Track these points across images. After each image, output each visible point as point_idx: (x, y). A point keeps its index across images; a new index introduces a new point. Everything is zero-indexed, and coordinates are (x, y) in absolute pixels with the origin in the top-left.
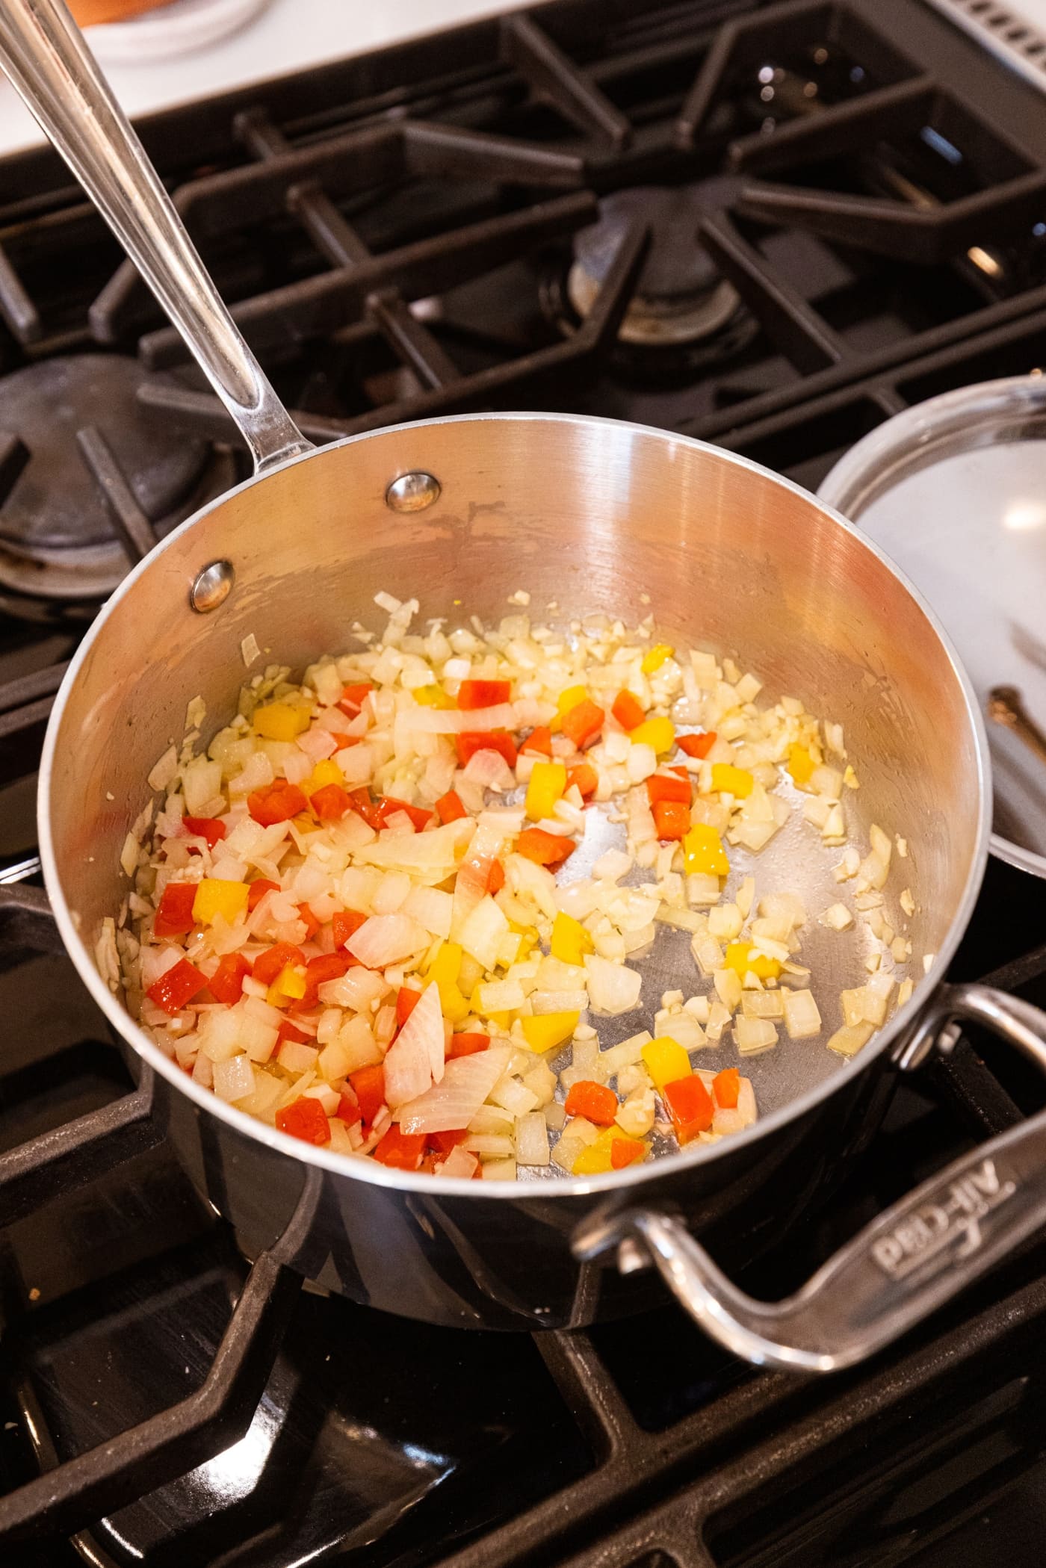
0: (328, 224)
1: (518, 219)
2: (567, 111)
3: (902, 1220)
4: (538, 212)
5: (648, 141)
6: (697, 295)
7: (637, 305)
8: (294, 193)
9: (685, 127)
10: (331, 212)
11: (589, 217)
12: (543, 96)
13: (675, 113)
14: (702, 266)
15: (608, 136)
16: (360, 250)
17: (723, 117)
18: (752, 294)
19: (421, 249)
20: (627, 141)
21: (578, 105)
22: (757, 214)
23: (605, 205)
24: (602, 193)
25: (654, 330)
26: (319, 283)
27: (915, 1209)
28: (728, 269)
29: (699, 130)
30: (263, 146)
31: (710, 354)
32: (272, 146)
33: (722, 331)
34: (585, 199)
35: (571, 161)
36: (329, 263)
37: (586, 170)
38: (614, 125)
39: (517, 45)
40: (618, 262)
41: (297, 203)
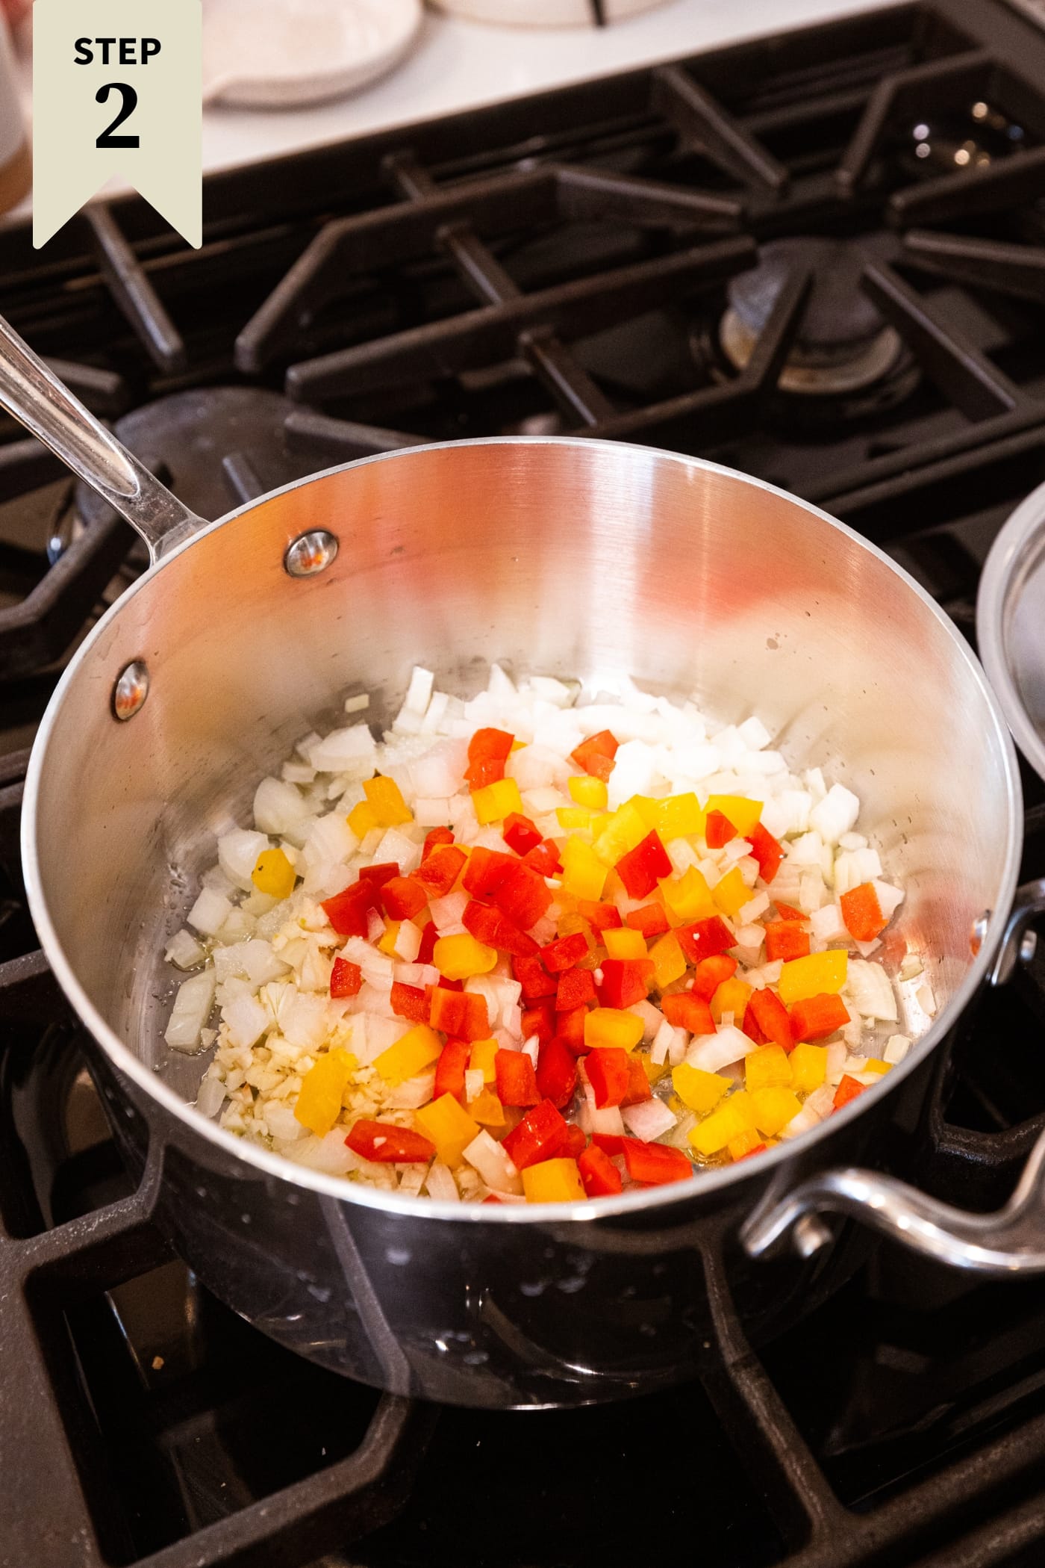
0: (480, 265)
1: (676, 261)
2: (722, 160)
4: (697, 255)
5: (808, 191)
6: (861, 342)
7: (796, 354)
8: (443, 232)
9: (844, 176)
10: (483, 253)
11: (747, 262)
12: (694, 145)
13: (833, 165)
14: (865, 313)
15: (764, 183)
16: (511, 289)
17: (878, 176)
18: (915, 338)
19: (577, 288)
20: (784, 189)
21: (733, 153)
22: (929, 266)
23: (764, 251)
24: (762, 240)
26: (472, 319)
28: (892, 315)
29: (858, 182)
30: (408, 184)
31: (867, 406)
32: (419, 186)
33: (880, 383)
34: (745, 244)
35: (729, 206)
36: (477, 302)
37: (743, 217)
38: (773, 175)
39: (671, 96)
40: (779, 304)
41: (445, 242)
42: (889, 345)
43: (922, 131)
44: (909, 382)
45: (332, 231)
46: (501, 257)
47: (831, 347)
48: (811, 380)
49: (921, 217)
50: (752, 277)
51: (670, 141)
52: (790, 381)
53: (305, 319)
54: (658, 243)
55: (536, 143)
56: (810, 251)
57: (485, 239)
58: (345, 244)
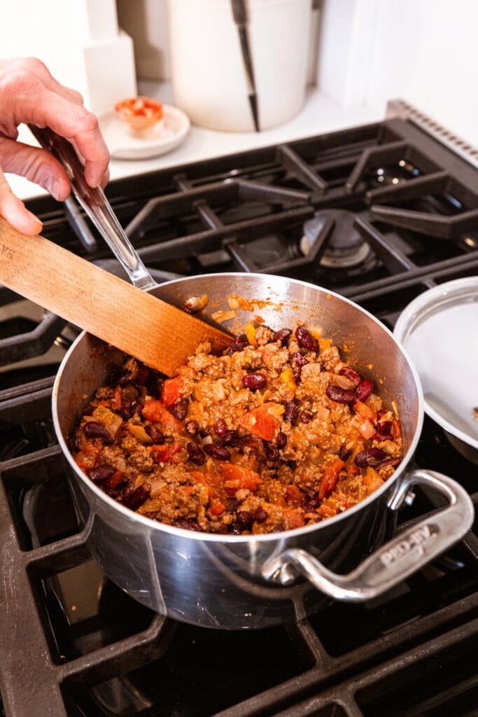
0: (209, 216)
1: (283, 215)
2: (302, 180)
3: (392, 547)
4: (291, 213)
5: (337, 193)
6: (356, 247)
7: (327, 252)
8: (196, 203)
9: (349, 185)
10: (212, 213)
11: (310, 216)
12: (291, 175)
14: (356, 236)
15: (319, 188)
16: (220, 224)
17: (362, 187)
18: (376, 247)
20: (326, 190)
21: (307, 177)
22: (381, 219)
23: (317, 214)
24: (317, 210)
26: (205, 234)
27: (397, 543)
28: (366, 237)
29: (354, 187)
30: (183, 186)
31: (356, 272)
32: (186, 187)
33: (361, 264)
34: (311, 209)
35: (305, 196)
36: (208, 228)
37: (309, 199)
38: (321, 184)
39: (283, 155)
40: (321, 233)
41: (196, 207)
42: (365, 250)
43: (380, 172)
44: (372, 264)
45: (153, 202)
46: (218, 214)
47: (342, 249)
48: (335, 262)
49: (378, 200)
50: (313, 222)
51: (283, 173)
52: (324, 262)
53: (142, 234)
54: (278, 208)
55: (234, 172)
56: (336, 214)
57: (212, 207)
58: (158, 206)
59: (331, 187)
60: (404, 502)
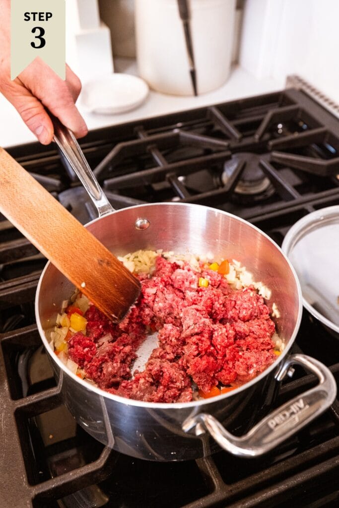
0: (158, 156)
1: (209, 157)
2: (225, 131)
3: (276, 415)
4: (215, 156)
5: (248, 141)
6: (259, 181)
7: (240, 183)
8: (149, 147)
9: (257, 137)
10: (160, 154)
11: (229, 158)
12: (217, 127)
13: (252, 135)
14: (260, 173)
15: (236, 138)
16: (166, 163)
17: (267, 136)
18: (274, 181)
19: (182, 163)
20: (240, 140)
21: (227, 130)
22: (278, 161)
23: (234, 156)
24: (233, 153)
25: (245, 190)
26: (154, 170)
27: (280, 412)
28: (267, 174)
29: (261, 138)
30: (141, 135)
31: (261, 197)
32: (144, 135)
33: (265, 191)
34: (228, 153)
35: (225, 143)
36: (157, 165)
37: (228, 146)
38: (237, 135)
39: (212, 114)
40: (236, 170)
41: (150, 150)
42: (266, 183)
43: (280, 126)
44: (272, 192)
45: (119, 146)
46: (165, 156)
47: (251, 181)
49: (277, 148)
50: (229, 162)
51: (212, 126)
52: (238, 190)
53: (110, 169)
55: (179, 125)
56: (247, 156)
57: (160, 150)
58: (123, 149)
59: (244, 137)
60: (287, 375)
